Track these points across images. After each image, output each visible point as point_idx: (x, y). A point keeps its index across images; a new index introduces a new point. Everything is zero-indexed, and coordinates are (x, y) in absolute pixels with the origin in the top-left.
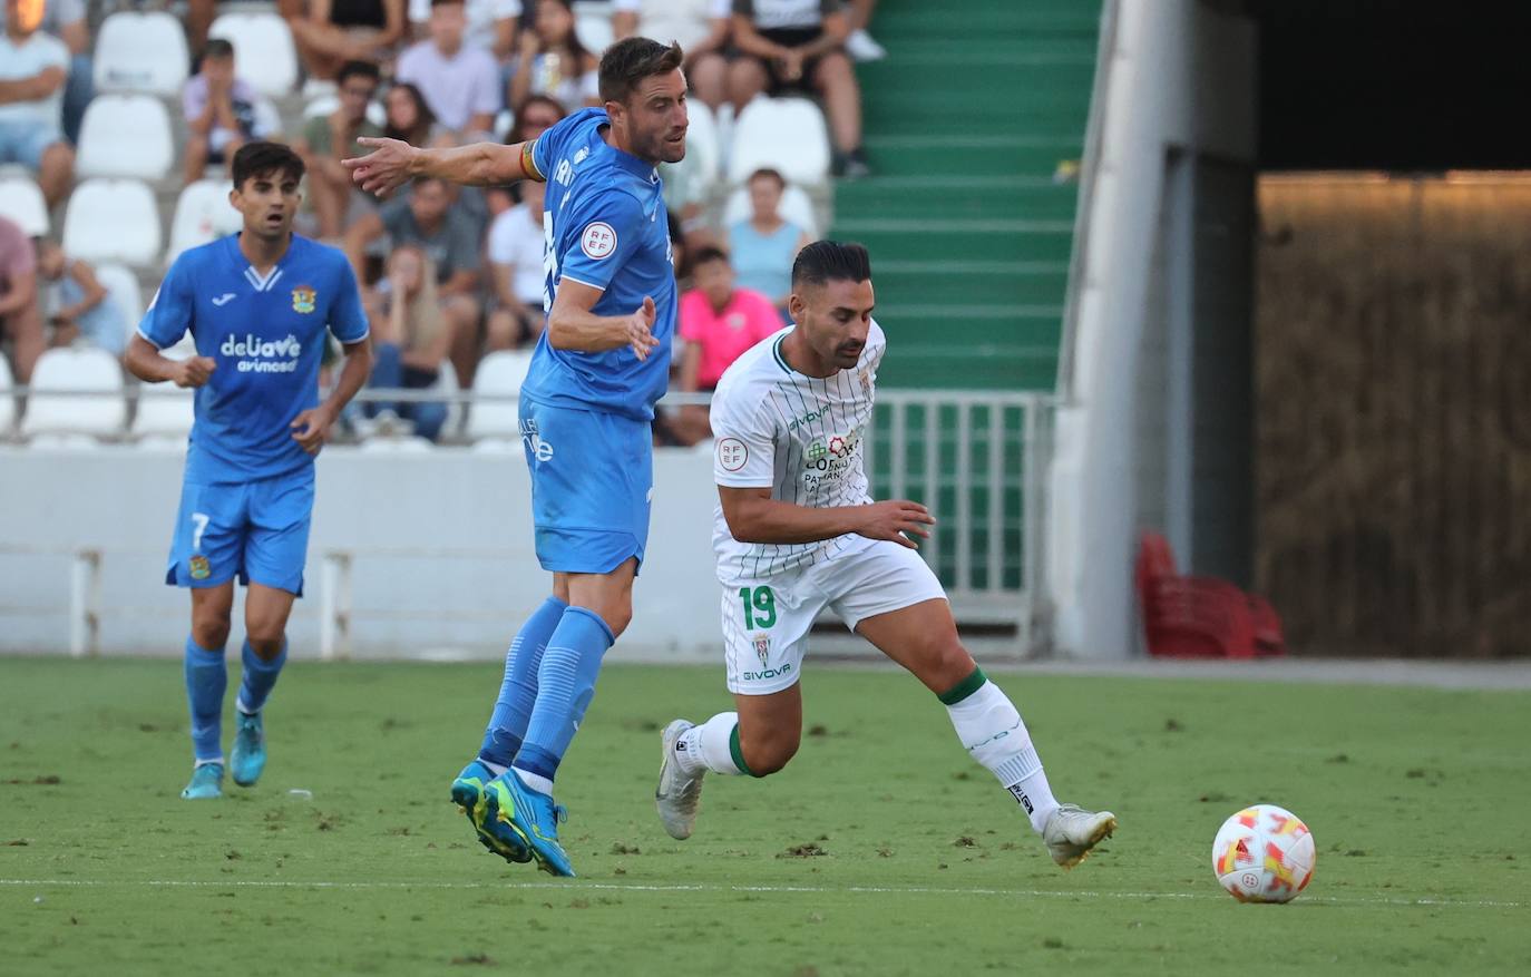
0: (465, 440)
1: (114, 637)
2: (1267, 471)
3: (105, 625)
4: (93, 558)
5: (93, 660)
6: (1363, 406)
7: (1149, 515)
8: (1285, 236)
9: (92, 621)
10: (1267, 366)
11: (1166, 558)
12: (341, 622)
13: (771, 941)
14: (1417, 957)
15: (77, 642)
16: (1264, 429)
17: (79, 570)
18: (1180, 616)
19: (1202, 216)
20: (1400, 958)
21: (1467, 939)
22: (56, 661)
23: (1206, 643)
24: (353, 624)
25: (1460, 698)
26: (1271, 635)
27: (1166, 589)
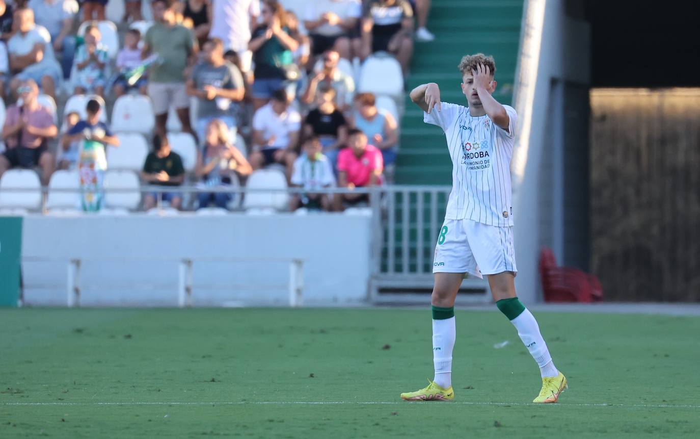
0: (242, 209)
1: (87, 298)
2: (596, 221)
3: (83, 292)
4: (77, 263)
5: (77, 308)
6: (638, 192)
7: (545, 240)
8: (603, 118)
9: (77, 291)
10: (596, 174)
11: (552, 259)
12: (188, 290)
13: (374, 425)
14: (657, 429)
15: (70, 300)
16: (595, 202)
17: (71, 269)
18: (558, 284)
19: (567, 108)
20: (650, 430)
21: (680, 422)
22: (61, 308)
23: (569, 296)
24: (193, 291)
25: (680, 319)
26: (598, 293)
27: (552, 273)
